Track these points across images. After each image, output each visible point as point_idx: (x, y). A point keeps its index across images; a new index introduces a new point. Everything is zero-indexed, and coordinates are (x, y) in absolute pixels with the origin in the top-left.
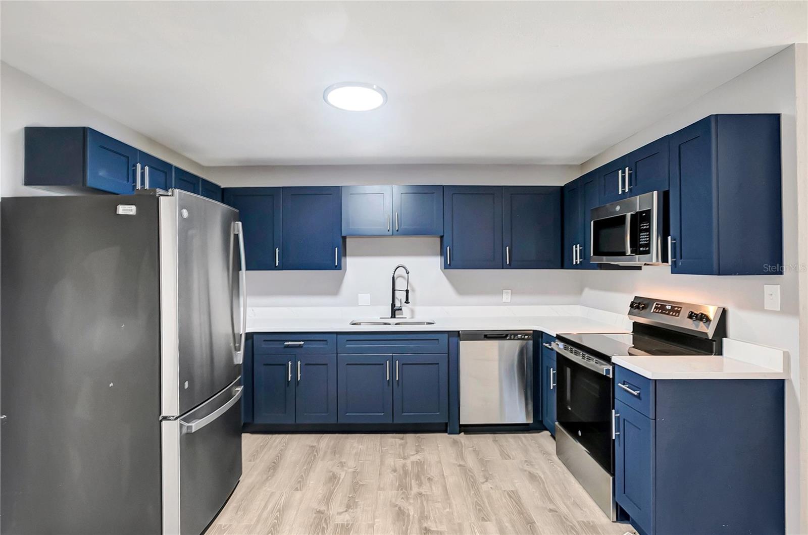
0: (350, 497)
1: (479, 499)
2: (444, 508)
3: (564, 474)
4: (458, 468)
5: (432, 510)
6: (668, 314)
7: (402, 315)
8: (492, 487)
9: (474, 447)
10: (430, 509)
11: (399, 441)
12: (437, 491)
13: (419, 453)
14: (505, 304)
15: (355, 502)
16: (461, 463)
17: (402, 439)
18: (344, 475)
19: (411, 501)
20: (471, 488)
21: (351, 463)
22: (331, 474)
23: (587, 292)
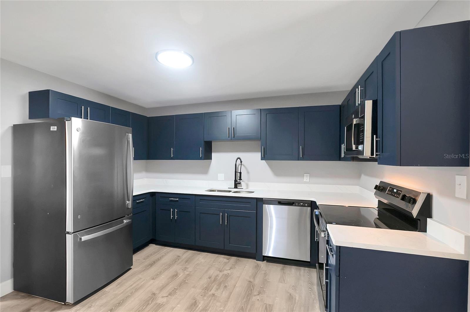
0: (175, 288)
1: (246, 305)
2: (220, 307)
3: (314, 300)
4: (247, 283)
5: (213, 306)
6: (394, 196)
7: (241, 187)
8: (259, 299)
9: (266, 271)
10: (212, 305)
11: (225, 260)
12: (225, 294)
13: (232, 270)
14: (306, 183)
15: (175, 292)
16: (251, 280)
17: (228, 259)
18: (181, 276)
19: (205, 298)
20: (245, 297)
21: (190, 269)
22: (176, 273)
23: (363, 177)
